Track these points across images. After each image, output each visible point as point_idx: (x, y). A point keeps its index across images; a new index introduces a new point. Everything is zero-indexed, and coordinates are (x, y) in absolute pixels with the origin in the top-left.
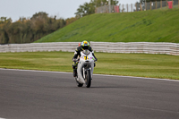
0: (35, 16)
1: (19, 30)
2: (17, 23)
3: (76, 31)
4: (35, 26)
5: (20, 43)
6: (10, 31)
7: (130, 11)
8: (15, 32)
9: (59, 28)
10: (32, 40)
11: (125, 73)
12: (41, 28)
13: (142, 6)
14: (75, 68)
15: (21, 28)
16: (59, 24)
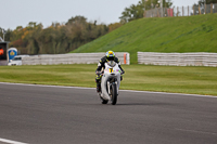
0: (71, 21)
1: (51, 38)
2: (49, 30)
3: (121, 39)
4: (71, 33)
5: (52, 53)
6: (40, 40)
7: (186, 14)
8: (47, 40)
9: (99, 35)
10: (68, 50)
11: (180, 90)
12: (78, 35)
13: (201, 9)
14: (99, 81)
15: (54, 36)
16: (100, 31)
